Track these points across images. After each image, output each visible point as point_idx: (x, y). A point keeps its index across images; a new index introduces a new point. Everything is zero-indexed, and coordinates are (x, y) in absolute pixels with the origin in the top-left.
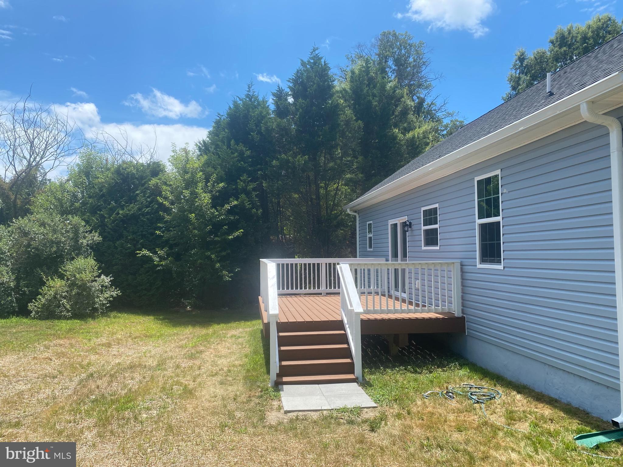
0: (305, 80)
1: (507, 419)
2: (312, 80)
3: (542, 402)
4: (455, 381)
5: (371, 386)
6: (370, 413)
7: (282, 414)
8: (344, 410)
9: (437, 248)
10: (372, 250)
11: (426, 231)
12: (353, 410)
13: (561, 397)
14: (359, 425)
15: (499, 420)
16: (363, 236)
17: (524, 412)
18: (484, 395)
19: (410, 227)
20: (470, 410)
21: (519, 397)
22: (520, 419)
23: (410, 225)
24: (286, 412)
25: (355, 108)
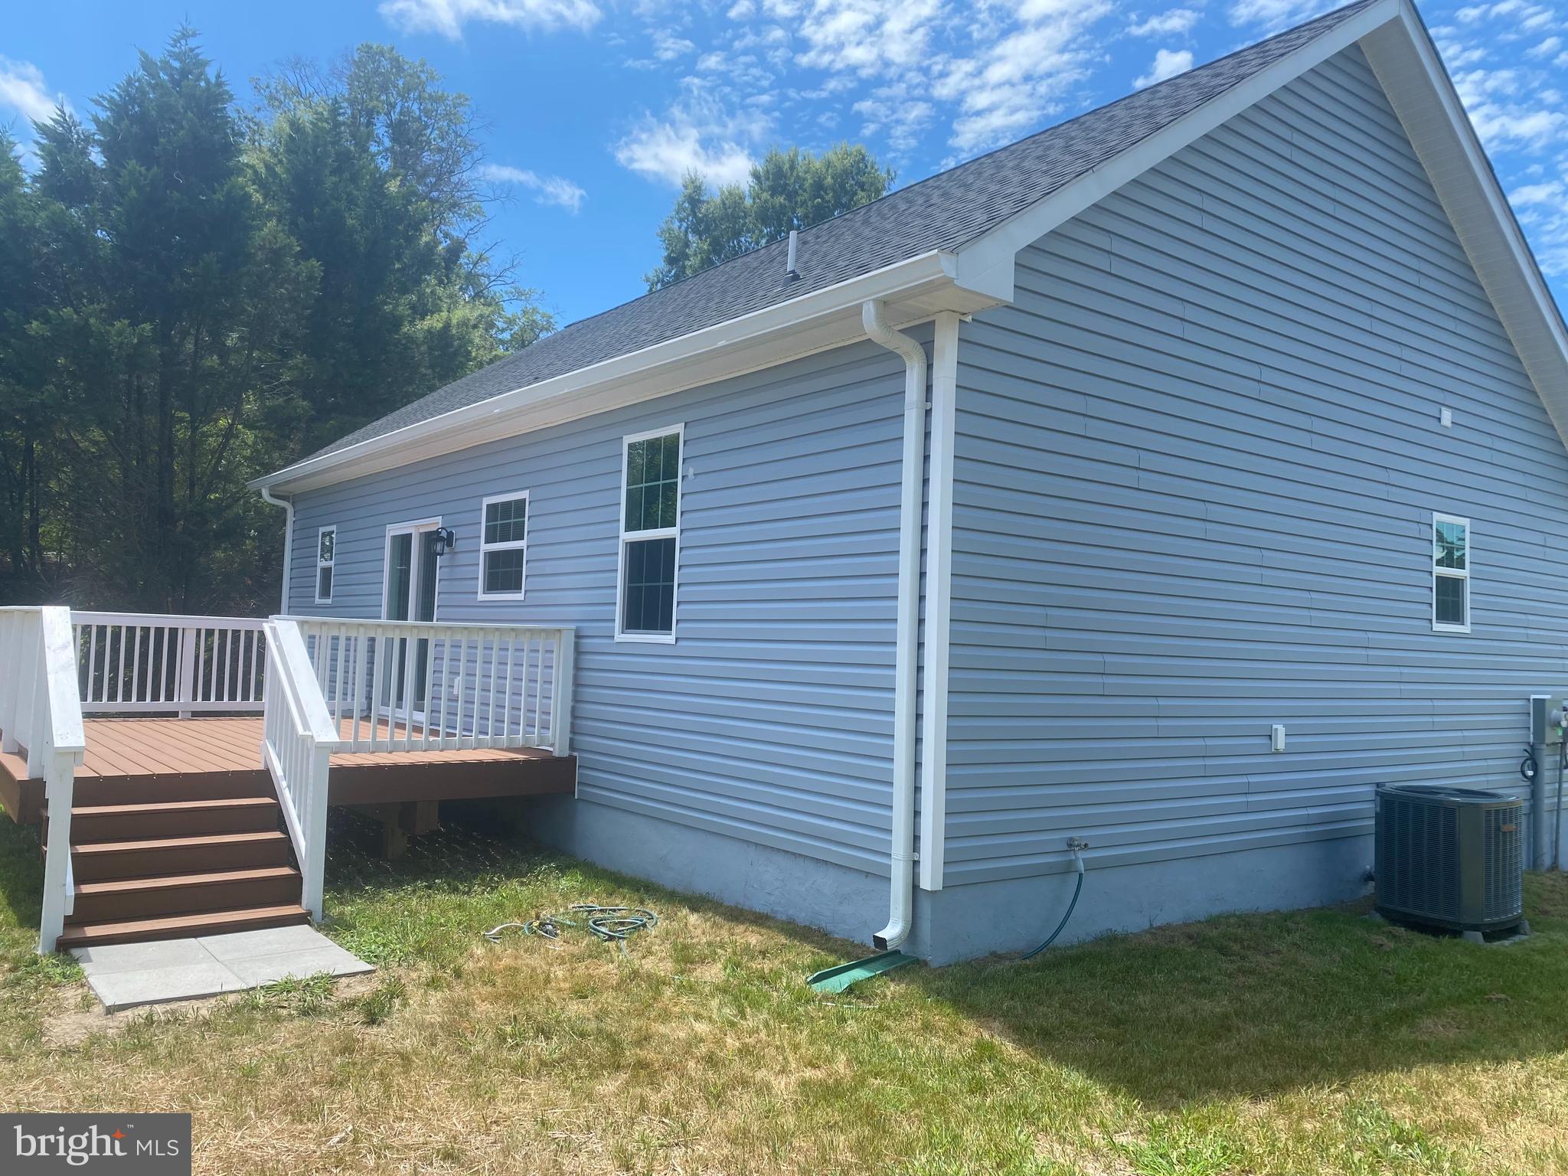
0: (153, 113)
1: (677, 961)
2: (176, 118)
3: (743, 923)
4: (554, 903)
5: (349, 927)
6: (358, 988)
7: (99, 1016)
8: (288, 987)
9: (519, 596)
10: (329, 601)
11: (492, 557)
12: (312, 983)
13: (775, 909)
14: (333, 1014)
15: (660, 965)
16: (305, 564)
17: (709, 944)
18: (622, 924)
19: (450, 544)
20: (596, 954)
21: (693, 918)
22: (702, 961)
23: (449, 540)
24: (111, 1010)
25: (293, 223)
